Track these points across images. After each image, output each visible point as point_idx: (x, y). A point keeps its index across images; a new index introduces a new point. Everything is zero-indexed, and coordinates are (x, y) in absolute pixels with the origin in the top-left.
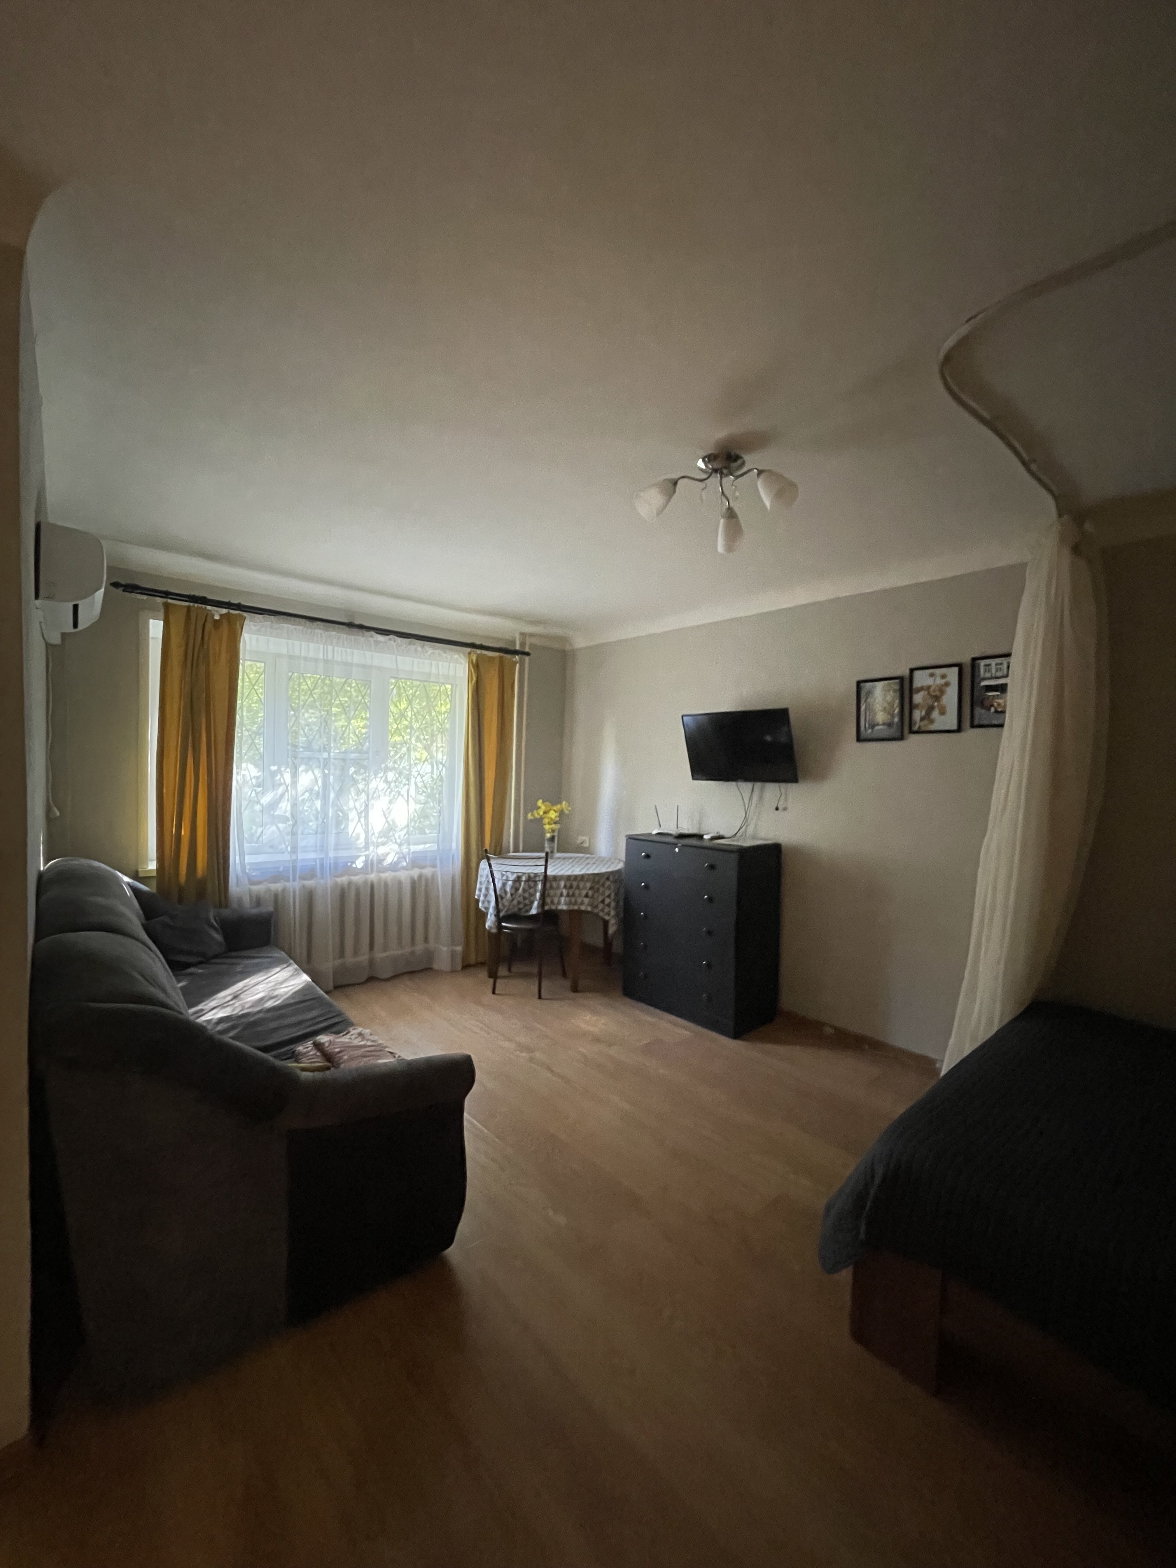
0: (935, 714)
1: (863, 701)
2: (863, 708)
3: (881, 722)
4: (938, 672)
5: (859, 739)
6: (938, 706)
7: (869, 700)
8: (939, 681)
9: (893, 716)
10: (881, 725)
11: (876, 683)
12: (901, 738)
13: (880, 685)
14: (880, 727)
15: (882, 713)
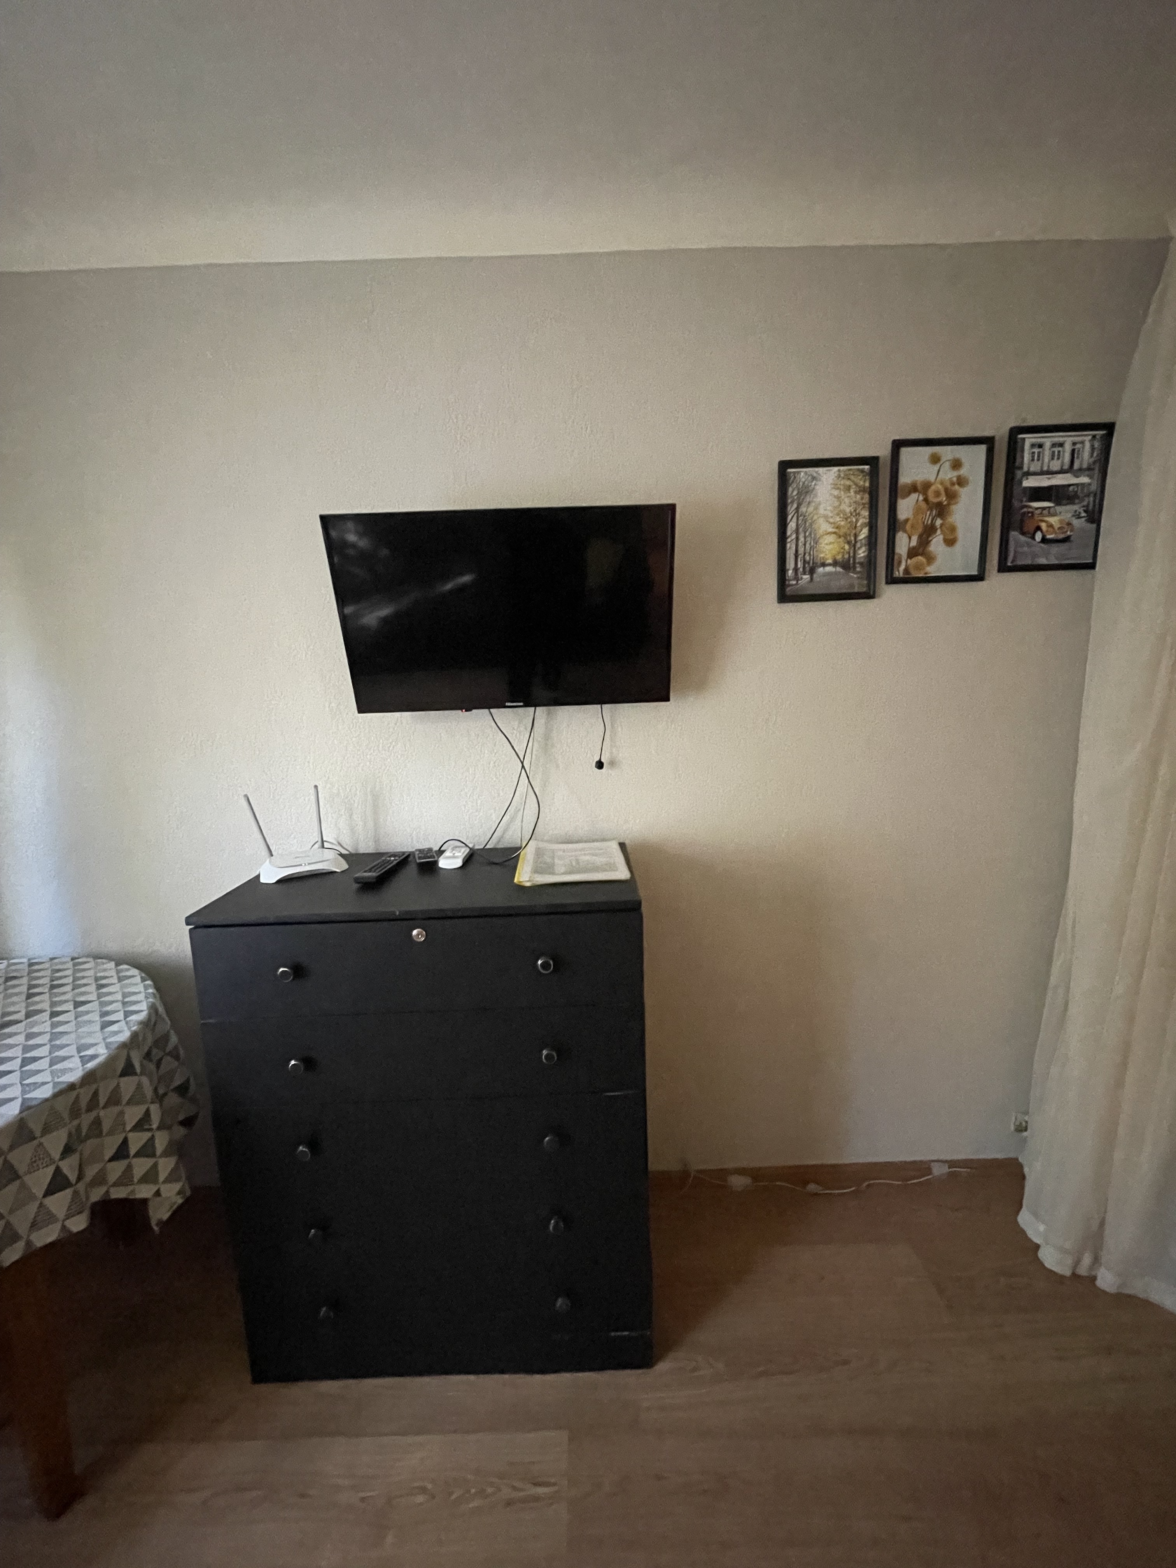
0: (937, 544)
1: (791, 509)
2: (792, 526)
3: (830, 561)
4: (947, 452)
5: (785, 596)
6: (942, 525)
7: (803, 509)
8: (948, 474)
9: (854, 546)
10: (829, 565)
11: (821, 470)
12: (868, 595)
13: (828, 475)
14: (829, 569)
15: (831, 538)
